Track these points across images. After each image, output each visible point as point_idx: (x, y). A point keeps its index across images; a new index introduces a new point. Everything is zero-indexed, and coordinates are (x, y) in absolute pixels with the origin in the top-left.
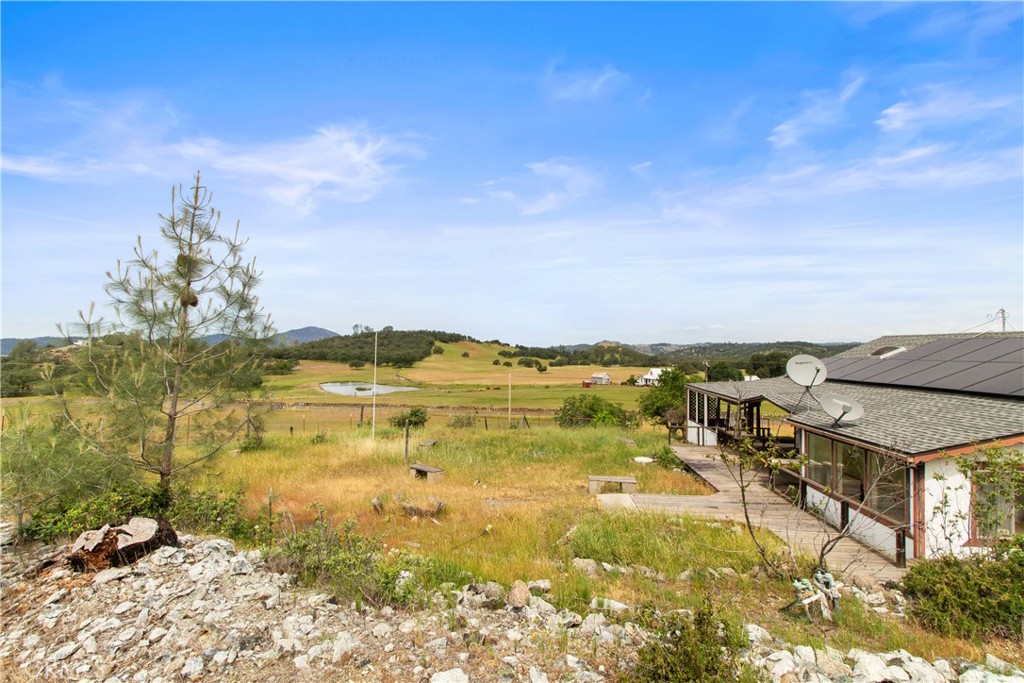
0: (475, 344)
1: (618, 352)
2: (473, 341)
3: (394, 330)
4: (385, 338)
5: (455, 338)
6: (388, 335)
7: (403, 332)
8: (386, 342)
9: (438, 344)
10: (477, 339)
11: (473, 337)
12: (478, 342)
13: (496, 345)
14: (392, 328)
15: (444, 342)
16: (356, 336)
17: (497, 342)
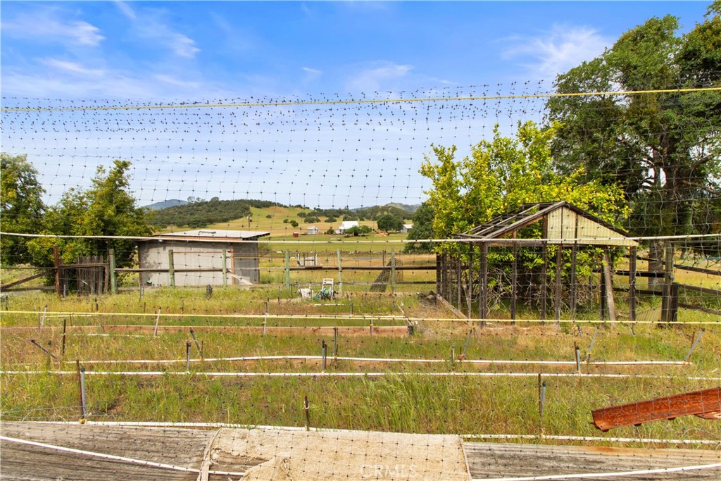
0: (282, 208)
1: (387, 211)
2: (281, 206)
3: (220, 200)
4: (212, 206)
5: (267, 205)
6: (215, 203)
7: (227, 201)
8: (212, 209)
9: (253, 209)
10: (284, 205)
11: (281, 203)
12: (285, 207)
13: (299, 209)
14: (218, 198)
15: (258, 207)
16: (190, 205)
17: (299, 206)
